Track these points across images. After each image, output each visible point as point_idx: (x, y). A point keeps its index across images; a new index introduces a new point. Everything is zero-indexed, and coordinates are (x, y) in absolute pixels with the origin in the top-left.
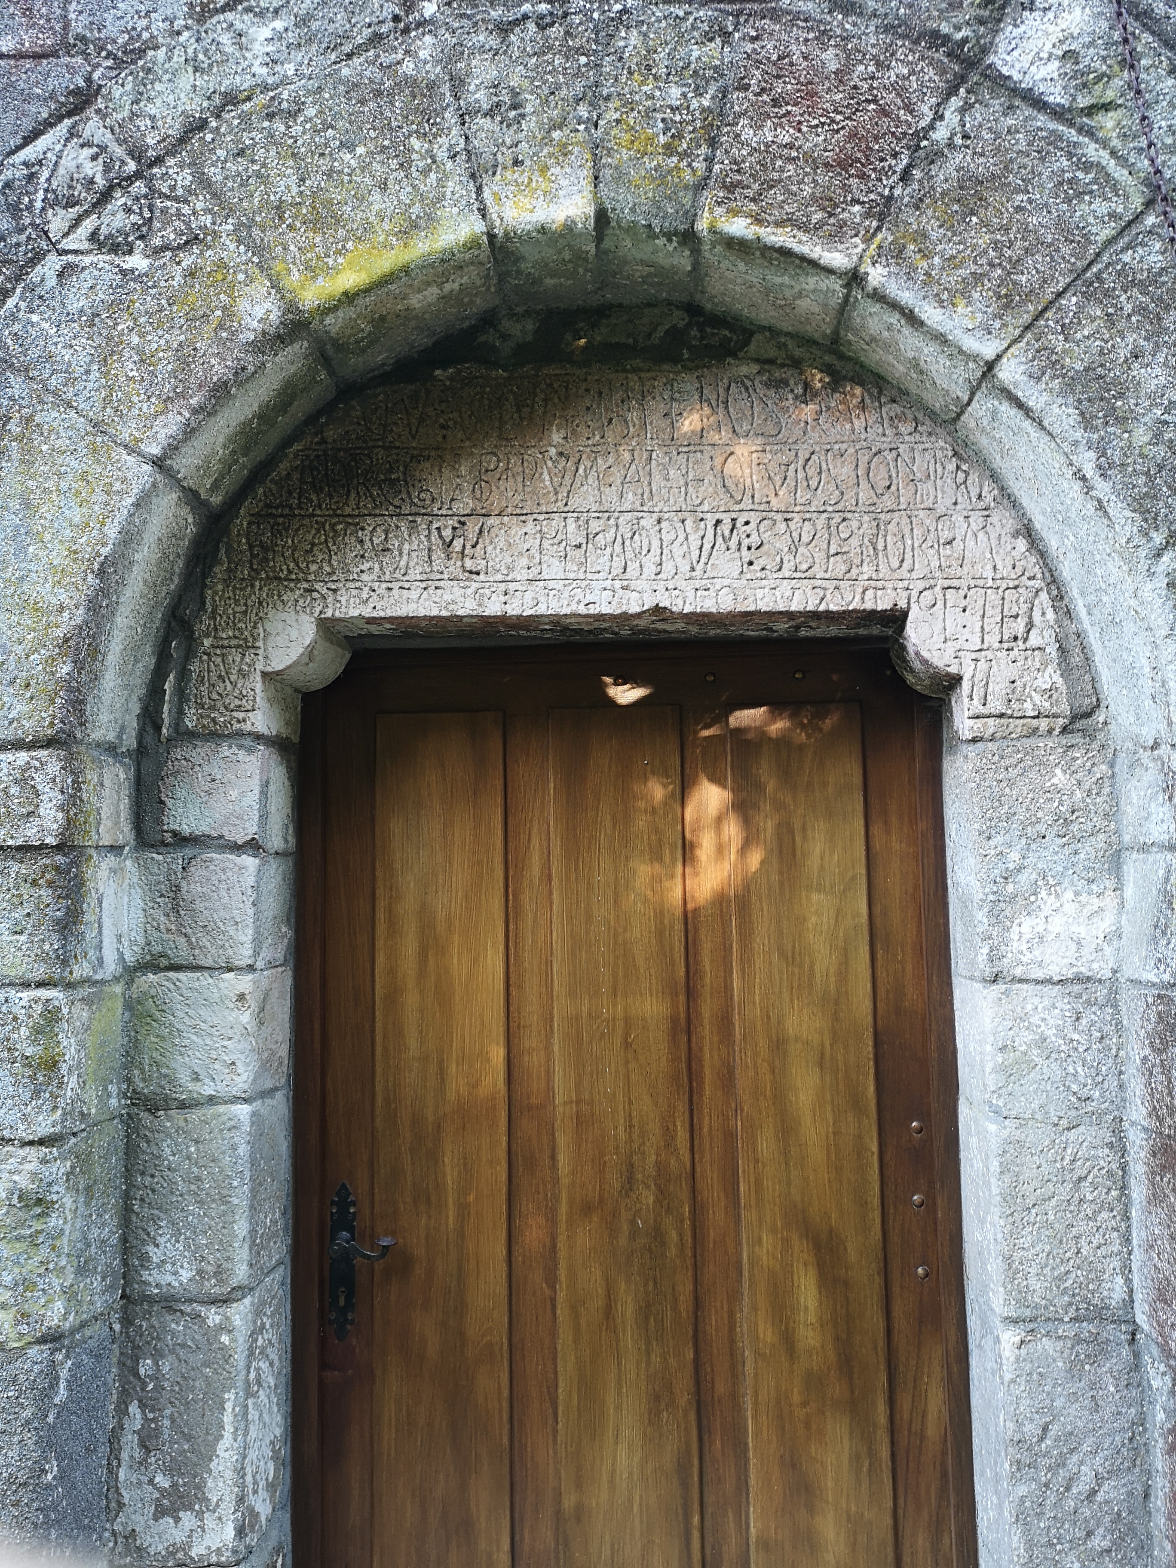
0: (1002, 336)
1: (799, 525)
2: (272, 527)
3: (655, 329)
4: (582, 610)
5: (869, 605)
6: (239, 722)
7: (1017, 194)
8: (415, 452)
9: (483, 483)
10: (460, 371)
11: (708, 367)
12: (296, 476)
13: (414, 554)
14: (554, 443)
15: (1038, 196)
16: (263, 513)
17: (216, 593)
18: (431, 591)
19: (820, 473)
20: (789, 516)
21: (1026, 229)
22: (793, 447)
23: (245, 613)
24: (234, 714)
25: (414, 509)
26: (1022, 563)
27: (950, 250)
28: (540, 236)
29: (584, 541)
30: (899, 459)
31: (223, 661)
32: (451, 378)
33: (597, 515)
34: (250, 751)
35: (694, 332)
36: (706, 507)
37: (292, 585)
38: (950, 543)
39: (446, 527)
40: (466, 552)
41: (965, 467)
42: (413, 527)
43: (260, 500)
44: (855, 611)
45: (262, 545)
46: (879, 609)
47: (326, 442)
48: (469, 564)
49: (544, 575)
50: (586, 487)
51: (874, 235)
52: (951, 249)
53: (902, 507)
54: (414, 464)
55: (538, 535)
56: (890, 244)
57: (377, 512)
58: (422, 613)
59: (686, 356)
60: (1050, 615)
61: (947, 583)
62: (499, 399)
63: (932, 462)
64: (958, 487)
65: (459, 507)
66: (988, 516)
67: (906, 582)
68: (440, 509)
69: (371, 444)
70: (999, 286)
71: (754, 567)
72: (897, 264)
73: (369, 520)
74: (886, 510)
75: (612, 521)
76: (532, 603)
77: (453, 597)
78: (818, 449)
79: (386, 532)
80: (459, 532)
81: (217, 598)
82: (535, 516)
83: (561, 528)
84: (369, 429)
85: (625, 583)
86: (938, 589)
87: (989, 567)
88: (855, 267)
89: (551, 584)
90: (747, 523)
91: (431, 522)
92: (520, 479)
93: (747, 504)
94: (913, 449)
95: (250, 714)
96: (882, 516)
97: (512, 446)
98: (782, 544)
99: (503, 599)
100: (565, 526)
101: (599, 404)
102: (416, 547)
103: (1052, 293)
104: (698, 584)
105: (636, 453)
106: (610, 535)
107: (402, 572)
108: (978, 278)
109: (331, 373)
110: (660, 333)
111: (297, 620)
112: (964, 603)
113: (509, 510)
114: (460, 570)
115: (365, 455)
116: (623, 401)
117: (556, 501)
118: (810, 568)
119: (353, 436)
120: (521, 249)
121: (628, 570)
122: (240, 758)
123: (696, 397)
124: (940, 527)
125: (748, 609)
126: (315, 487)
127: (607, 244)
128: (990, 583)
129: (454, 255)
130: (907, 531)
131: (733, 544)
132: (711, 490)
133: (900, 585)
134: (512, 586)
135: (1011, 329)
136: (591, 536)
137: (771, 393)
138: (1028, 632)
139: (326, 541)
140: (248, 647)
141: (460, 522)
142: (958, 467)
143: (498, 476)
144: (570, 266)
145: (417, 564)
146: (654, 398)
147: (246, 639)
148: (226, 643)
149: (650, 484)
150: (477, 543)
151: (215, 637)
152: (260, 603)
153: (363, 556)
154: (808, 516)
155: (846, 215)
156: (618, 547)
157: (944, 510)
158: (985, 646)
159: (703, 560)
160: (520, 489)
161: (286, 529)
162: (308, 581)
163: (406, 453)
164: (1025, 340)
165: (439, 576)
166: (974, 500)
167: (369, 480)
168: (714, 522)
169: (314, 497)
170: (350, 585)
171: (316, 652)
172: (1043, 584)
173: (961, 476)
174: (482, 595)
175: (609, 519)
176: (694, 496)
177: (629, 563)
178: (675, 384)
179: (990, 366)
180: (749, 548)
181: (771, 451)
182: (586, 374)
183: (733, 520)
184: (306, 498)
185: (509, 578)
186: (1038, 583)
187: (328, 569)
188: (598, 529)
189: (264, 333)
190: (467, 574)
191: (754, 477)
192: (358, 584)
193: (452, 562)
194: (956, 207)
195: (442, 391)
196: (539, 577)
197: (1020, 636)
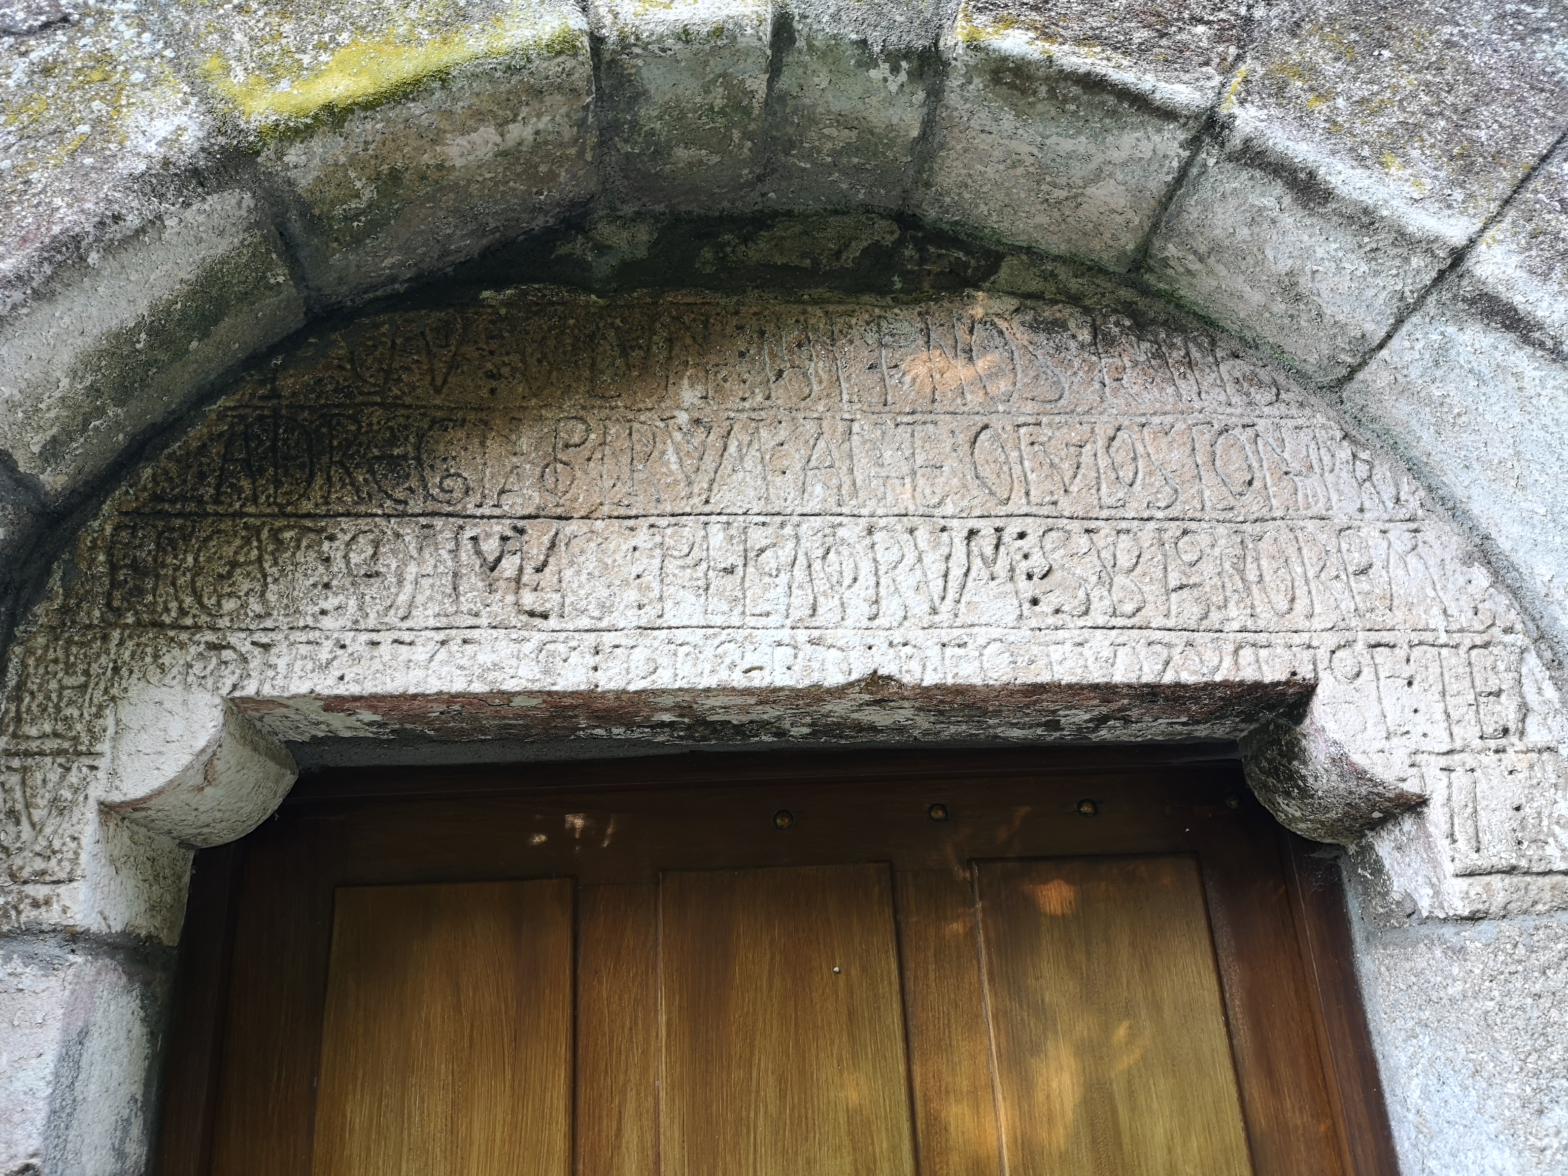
0: (1471, 211)
1: (1110, 539)
2: (160, 535)
3: (847, 246)
4: (738, 680)
5: (1249, 674)
6: (36, 904)
7: (1443, 24)
8: (439, 414)
9: (559, 467)
10: (525, 293)
11: (936, 301)
12: (215, 450)
13: (425, 582)
14: (686, 405)
15: (1474, 30)
16: (147, 510)
17: (30, 652)
18: (454, 646)
19: (1135, 459)
20: (1092, 525)
21: (1468, 73)
22: (1086, 418)
23: (84, 687)
24: (29, 889)
25: (431, 506)
26: (1487, 605)
27: (1360, 91)
28: (680, 45)
29: (740, 562)
30: (1259, 440)
31: (23, 783)
32: (508, 304)
33: (761, 519)
34: (50, 966)
35: (909, 251)
36: (949, 509)
37: (184, 636)
38: (1364, 572)
39: (488, 536)
40: (525, 579)
41: (1364, 455)
42: (427, 533)
43: (145, 489)
44: (1225, 684)
45: (135, 566)
46: (1267, 680)
47: (279, 397)
48: (528, 599)
49: (669, 619)
50: (740, 475)
51: (1233, 66)
52: (1360, 89)
53: (1278, 514)
54: (435, 433)
55: (658, 552)
56: (1262, 78)
57: (362, 509)
58: (433, 686)
59: (898, 286)
60: (1550, 692)
61: (1374, 637)
62: (592, 337)
63: (1313, 445)
64: (1360, 486)
65: (513, 504)
66: (1416, 531)
67: (1306, 635)
68: (480, 506)
69: (359, 399)
70: (1447, 143)
71: (1044, 607)
72: (1279, 105)
73: (344, 522)
74: (1252, 517)
75: (788, 530)
76: (643, 670)
77: (494, 657)
78: (1126, 423)
79: (376, 544)
80: (511, 545)
81: (31, 661)
82: (652, 520)
83: (698, 540)
84: (359, 377)
85: (816, 633)
86: (1360, 646)
87: (1436, 611)
88: (1212, 108)
89: (681, 635)
90: (1022, 536)
91: (461, 528)
92: (625, 459)
93: (1018, 504)
94: (1278, 427)
95: (62, 889)
96: (1247, 527)
97: (612, 408)
98: (1087, 569)
99: (592, 661)
100: (706, 537)
101: (760, 349)
102: (430, 570)
103: (1534, 156)
104: (945, 635)
105: (825, 424)
106: (786, 552)
107: (401, 613)
108: (1413, 131)
109: (298, 276)
110: (855, 250)
111: (185, 702)
112: (1407, 671)
113: (606, 510)
114: (511, 610)
115: (349, 417)
116: (799, 346)
117: (690, 496)
118: (1139, 610)
119: (330, 387)
120: (645, 73)
121: (820, 611)
122: (26, 982)
123: (921, 342)
124: (1344, 547)
125: (1039, 680)
126: (250, 467)
127: (785, 82)
128: (1443, 638)
129: (529, 61)
130: (1291, 551)
131: (1001, 568)
132: (955, 481)
133: (1297, 639)
134: (608, 639)
135: (1482, 202)
136: (751, 555)
137: (1042, 338)
138: (1523, 721)
139: (260, 560)
140: (79, 754)
141: (515, 528)
142: (1354, 456)
143: (587, 454)
144: (721, 121)
145: (431, 598)
146: (851, 342)
147: (76, 739)
148: (34, 746)
149: (851, 471)
150: (545, 564)
151: (14, 735)
152: (116, 670)
153: (327, 586)
154: (1124, 525)
155: (1184, 37)
156: (799, 572)
157: (1345, 519)
158: (1458, 745)
159: (951, 595)
160: (625, 476)
161: (186, 539)
162: (214, 629)
163: (424, 415)
164: (1508, 220)
165: (471, 621)
166: (1390, 504)
167: (352, 457)
168: (965, 533)
169: (246, 484)
170: (297, 636)
171: (219, 765)
172: (1527, 641)
173: (1362, 470)
174: (552, 654)
175: (782, 525)
176: (928, 492)
177: (821, 599)
178: (884, 324)
179: (1458, 256)
180: (1030, 577)
181: (1050, 425)
182: (737, 303)
183: (997, 530)
184: (232, 486)
185: (603, 624)
186: (1519, 639)
187: (258, 608)
188: (764, 543)
189: (166, 163)
190: (524, 618)
191: (1027, 464)
192: (312, 635)
193: (498, 596)
194: (1353, 36)
195: (492, 322)
196: (659, 622)
197: (1512, 727)
